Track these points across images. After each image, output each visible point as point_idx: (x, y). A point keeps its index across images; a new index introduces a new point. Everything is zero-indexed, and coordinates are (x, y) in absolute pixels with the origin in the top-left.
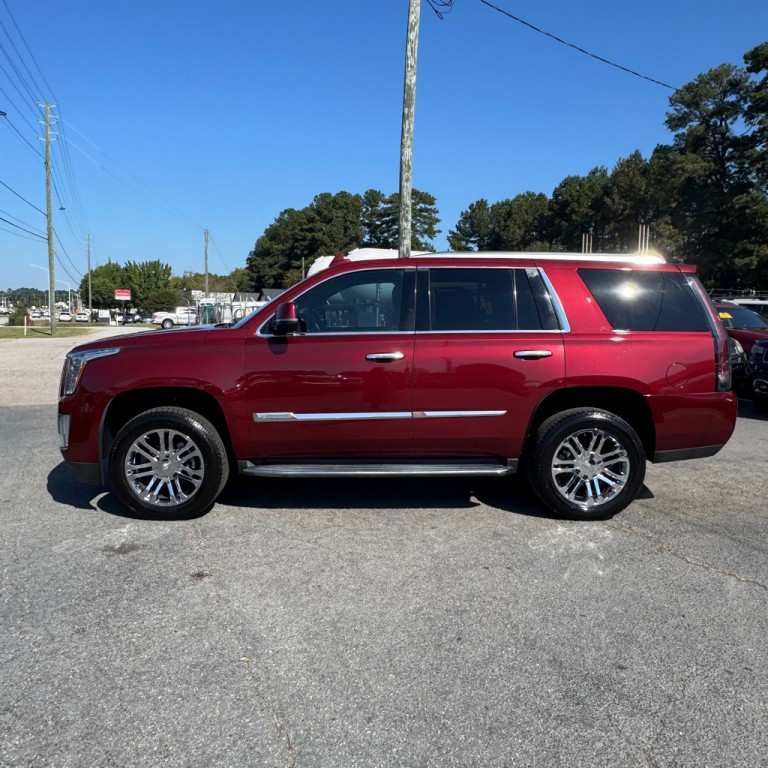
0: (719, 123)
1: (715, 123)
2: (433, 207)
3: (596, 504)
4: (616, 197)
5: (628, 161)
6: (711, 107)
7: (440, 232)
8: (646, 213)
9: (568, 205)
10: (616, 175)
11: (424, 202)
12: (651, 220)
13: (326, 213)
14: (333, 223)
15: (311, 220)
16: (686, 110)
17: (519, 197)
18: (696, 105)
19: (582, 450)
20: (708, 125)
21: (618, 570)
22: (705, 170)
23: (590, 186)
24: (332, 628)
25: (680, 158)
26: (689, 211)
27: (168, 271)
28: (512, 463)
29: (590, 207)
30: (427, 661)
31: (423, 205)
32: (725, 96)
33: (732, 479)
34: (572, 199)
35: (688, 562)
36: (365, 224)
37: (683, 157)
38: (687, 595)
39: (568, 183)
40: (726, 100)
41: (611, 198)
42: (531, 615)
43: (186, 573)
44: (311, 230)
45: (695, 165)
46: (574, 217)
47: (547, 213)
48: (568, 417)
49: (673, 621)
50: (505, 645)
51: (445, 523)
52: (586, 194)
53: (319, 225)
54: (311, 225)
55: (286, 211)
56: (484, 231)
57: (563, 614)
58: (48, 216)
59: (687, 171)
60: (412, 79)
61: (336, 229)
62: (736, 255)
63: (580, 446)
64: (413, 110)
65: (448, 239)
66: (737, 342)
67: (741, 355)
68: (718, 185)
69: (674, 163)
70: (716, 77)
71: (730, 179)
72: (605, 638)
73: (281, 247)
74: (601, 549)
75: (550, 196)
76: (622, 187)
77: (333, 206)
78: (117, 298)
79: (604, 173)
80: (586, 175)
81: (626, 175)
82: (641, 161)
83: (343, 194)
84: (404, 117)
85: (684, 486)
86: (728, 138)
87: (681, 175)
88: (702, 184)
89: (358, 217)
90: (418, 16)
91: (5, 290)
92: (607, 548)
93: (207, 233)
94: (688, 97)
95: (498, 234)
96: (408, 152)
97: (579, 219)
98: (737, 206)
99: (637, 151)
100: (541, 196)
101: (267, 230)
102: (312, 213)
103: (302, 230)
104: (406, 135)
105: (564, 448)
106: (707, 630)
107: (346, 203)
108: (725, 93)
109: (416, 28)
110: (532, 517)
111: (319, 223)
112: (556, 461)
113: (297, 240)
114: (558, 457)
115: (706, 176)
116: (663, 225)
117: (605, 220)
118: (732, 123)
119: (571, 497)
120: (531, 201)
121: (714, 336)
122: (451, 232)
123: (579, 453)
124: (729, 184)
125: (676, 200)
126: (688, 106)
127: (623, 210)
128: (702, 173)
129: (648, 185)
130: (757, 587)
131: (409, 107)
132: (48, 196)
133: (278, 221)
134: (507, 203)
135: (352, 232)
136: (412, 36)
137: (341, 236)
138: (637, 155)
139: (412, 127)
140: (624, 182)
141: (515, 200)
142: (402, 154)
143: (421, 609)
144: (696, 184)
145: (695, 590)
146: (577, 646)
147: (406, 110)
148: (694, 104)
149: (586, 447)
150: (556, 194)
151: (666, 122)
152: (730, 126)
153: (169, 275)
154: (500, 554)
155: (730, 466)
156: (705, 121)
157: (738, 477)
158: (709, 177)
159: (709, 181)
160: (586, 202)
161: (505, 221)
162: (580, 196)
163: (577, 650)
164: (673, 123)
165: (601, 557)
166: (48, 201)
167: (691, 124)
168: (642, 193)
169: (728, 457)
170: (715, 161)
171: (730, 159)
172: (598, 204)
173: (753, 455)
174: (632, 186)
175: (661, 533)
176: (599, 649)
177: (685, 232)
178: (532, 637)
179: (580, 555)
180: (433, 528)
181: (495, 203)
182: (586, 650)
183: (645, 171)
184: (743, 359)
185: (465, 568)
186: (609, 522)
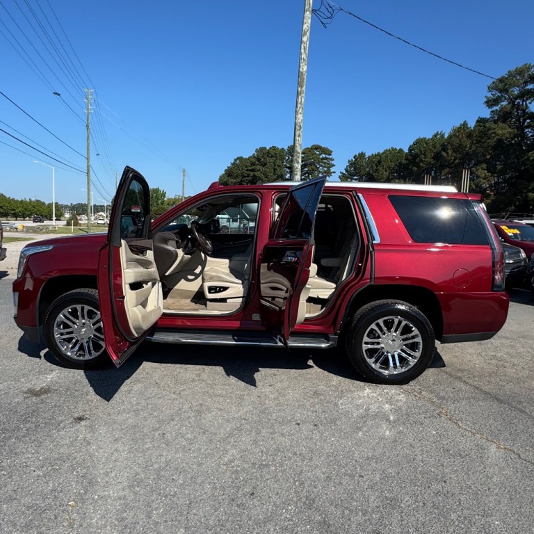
0: (521, 103)
1: (519, 103)
2: (331, 157)
3: (395, 373)
4: (450, 152)
5: (459, 128)
6: (516, 93)
7: (334, 172)
8: (470, 162)
9: (418, 157)
10: (450, 137)
11: (325, 154)
12: (472, 167)
13: (262, 160)
14: (267, 166)
15: (253, 164)
16: (499, 95)
17: (386, 150)
18: (506, 91)
19: (386, 332)
20: (514, 104)
21: (401, 432)
22: (510, 134)
23: (433, 145)
24: (156, 476)
25: (494, 126)
26: (498, 161)
27: (164, 194)
28: (333, 340)
29: (433, 158)
30: (217, 516)
31: (324, 156)
32: (526, 85)
33: (508, 353)
34: (421, 153)
35: (460, 427)
36: (287, 167)
37: (495, 126)
38: (452, 460)
39: (418, 142)
40: (526, 88)
41: (446, 152)
42: (318, 472)
43: (72, 416)
44: (253, 170)
45: (504, 131)
46: (421, 164)
47: (404, 162)
48: (376, 307)
49: (436, 487)
50: (287, 502)
51: (281, 382)
52: (430, 150)
53: (258, 167)
54: (253, 167)
55: (238, 158)
56: (363, 172)
57: (345, 474)
58: (88, 159)
59: (498, 135)
60: (304, 68)
61: (269, 170)
62: (530, 191)
63: (385, 329)
64: (304, 89)
65: (339, 177)
66: (522, 250)
67: (524, 259)
68: (519, 144)
69: (489, 129)
70: (520, 72)
71: (528, 140)
72: (374, 501)
73: (234, 180)
74: (393, 411)
75: (406, 151)
76: (454, 145)
77: (267, 156)
78: (133, 210)
79: (443, 136)
80: (431, 137)
81: (458, 137)
82: (468, 128)
83: (274, 148)
84: (298, 94)
85: (469, 357)
86: (527, 113)
87: (494, 137)
88: (508, 143)
89: (283, 162)
90: (309, 26)
91: (69, 205)
92: (397, 410)
93: (184, 171)
94: (500, 86)
95: (372, 175)
96: (300, 117)
97: (424, 166)
98: (531, 158)
99: (465, 122)
100: (401, 150)
101: (226, 170)
102: (254, 160)
103: (247, 170)
104: (299, 106)
105: (372, 330)
106: (463, 498)
107: (275, 154)
108: (526, 83)
109: (308, 34)
110: (347, 380)
111: (258, 166)
112: (366, 339)
113: (244, 177)
114: (368, 336)
115: (511, 138)
116: (480, 170)
117: (442, 167)
118: (530, 103)
119: (376, 366)
120: (394, 153)
121: (492, 249)
122: (341, 173)
123: (384, 334)
124: (527, 144)
125: (490, 154)
126: (501, 92)
127: (455, 160)
128: (508, 135)
129: (472, 144)
130: (513, 456)
131: (302, 87)
132: (88, 147)
133: (233, 164)
134: (378, 155)
135: (278, 172)
136: (305, 39)
137: (272, 174)
138: (465, 124)
139: (303, 100)
140: (456, 142)
141: (383, 153)
142: (296, 118)
143: (232, 461)
144: (504, 143)
145: (461, 455)
146: (347, 508)
147: (299, 89)
148: (504, 90)
149: (389, 330)
150: (411, 149)
151: (485, 102)
152: (529, 105)
153: (165, 197)
154: (313, 412)
155: (508, 342)
156: (512, 102)
157: (512, 351)
158: (513, 139)
159: (513, 142)
160: (430, 155)
161: (377, 166)
162: (426, 151)
163: (347, 512)
164: (490, 103)
165: (392, 418)
166: (88, 150)
167: (502, 103)
168: (467, 149)
169: (507, 335)
170: (517, 128)
171: (528, 127)
172: (437, 157)
173: (526, 333)
174: (461, 145)
175: (443, 398)
176: (365, 513)
177: (496, 175)
178: (312, 496)
179: (375, 416)
180: (270, 386)
181: (371, 155)
182: (354, 513)
183: (470, 135)
184: (525, 262)
185: (281, 424)
186: (405, 387)
